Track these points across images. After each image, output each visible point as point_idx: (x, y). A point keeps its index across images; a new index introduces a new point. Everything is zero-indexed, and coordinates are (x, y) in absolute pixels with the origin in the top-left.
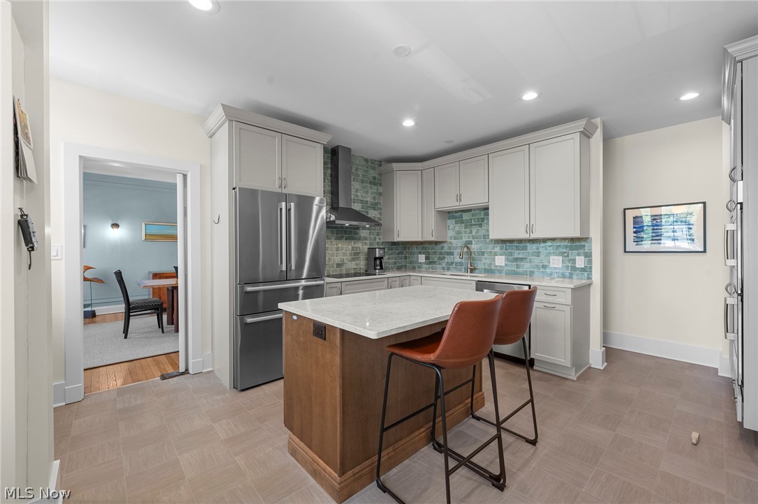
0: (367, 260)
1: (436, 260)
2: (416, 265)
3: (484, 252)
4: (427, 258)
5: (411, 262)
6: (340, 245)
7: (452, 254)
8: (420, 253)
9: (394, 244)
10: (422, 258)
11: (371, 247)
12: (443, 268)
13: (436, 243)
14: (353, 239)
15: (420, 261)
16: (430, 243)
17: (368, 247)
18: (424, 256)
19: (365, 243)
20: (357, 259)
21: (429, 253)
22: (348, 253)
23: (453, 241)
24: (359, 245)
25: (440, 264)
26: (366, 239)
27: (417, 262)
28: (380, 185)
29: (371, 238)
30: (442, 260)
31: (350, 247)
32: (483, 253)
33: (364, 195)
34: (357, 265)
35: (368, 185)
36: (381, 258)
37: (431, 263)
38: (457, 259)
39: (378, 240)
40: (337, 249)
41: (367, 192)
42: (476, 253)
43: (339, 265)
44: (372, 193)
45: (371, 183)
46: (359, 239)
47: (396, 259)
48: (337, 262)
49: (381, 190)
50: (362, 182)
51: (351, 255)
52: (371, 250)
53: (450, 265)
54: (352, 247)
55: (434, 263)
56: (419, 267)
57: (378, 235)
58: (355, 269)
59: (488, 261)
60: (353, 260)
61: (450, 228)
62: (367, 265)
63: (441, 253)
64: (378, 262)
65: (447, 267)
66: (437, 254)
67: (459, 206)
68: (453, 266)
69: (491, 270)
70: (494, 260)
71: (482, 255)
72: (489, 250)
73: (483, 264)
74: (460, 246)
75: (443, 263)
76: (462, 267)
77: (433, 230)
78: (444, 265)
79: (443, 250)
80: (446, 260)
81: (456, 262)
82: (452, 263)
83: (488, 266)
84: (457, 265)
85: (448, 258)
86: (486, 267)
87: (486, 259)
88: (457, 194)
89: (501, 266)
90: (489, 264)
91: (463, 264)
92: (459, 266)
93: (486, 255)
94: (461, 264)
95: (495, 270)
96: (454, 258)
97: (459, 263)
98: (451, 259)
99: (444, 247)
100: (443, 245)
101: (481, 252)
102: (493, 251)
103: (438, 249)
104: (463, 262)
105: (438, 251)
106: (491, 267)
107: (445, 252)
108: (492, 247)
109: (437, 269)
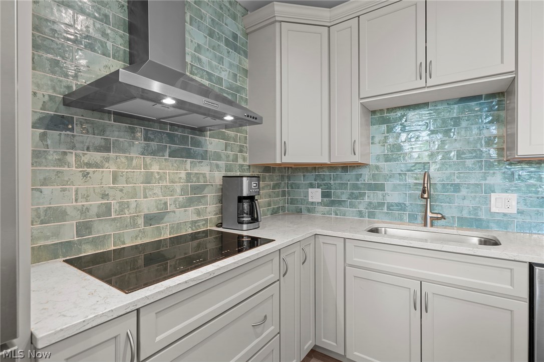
0: (221, 201)
1: (344, 198)
2: (303, 207)
3: (458, 185)
4: (325, 195)
5: (292, 202)
6: (155, 168)
7: (381, 187)
8: (312, 186)
9: (268, 169)
10: (315, 195)
11: (229, 174)
12: (361, 214)
13: (346, 167)
14: (189, 155)
15: (310, 200)
16: (332, 167)
17: (223, 173)
18: (320, 190)
19: (217, 166)
20: (199, 200)
21: (329, 186)
22: (178, 187)
23: (381, 164)
24: (204, 169)
25: (352, 205)
26: (218, 156)
27: (305, 200)
28: (246, 54)
29: (228, 156)
30: (356, 198)
31: (183, 174)
32: (457, 188)
33: (214, 63)
34: (199, 213)
35: (222, 45)
36: (251, 199)
37: (333, 203)
38: (394, 197)
39: (240, 162)
40: (148, 179)
41: (221, 60)
42: (439, 187)
43: (150, 219)
44: (231, 65)
45: (227, 43)
46: (204, 156)
47: (270, 196)
48: (146, 212)
49: (246, 64)
50: (211, 34)
51: (184, 191)
52: (231, 181)
53: (375, 208)
54: (188, 175)
55: (340, 203)
56: (309, 210)
57: (241, 151)
58: (194, 223)
59: (469, 203)
60: (190, 202)
61: (377, 140)
62: (222, 211)
63: (355, 187)
64: (246, 205)
65: (369, 212)
66: (346, 188)
67: (424, 87)
68: (383, 210)
69: (479, 221)
70: (487, 201)
71: (454, 191)
72: (473, 181)
73: (456, 208)
74: (400, 174)
75: (359, 203)
76: (403, 213)
77: (355, 141)
78: (362, 208)
79: (360, 180)
80: (366, 199)
81: (389, 203)
82: (381, 205)
83: (470, 212)
84: (391, 208)
85: (372, 195)
86: (465, 214)
87: (464, 198)
88: (421, 63)
89: (505, 215)
90: (471, 209)
91: (407, 208)
92: (395, 211)
93: (464, 192)
94: (401, 207)
95: (488, 221)
96: (384, 196)
97: (397, 206)
98: (378, 196)
99: (362, 174)
100: (360, 171)
101: (452, 185)
102: (483, 182)
103: (348, 179)
104: (405, 204)
105: (349, 181)
106: (476, 214)
107: (365, 184)
108: (481, 175)
109: (347, 214)
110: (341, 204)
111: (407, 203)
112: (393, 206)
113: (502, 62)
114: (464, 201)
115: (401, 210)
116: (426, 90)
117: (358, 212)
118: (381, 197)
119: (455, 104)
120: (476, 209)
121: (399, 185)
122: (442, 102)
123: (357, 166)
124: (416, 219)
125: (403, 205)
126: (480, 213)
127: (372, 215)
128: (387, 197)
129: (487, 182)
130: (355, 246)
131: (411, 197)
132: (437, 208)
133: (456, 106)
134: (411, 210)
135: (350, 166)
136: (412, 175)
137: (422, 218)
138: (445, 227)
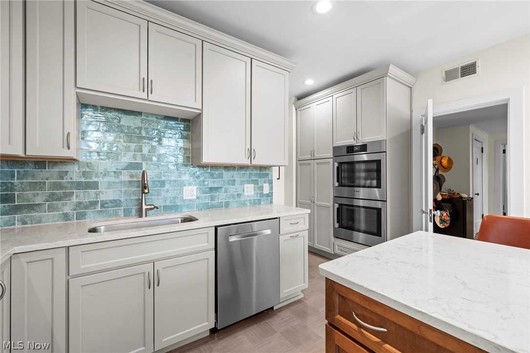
1: (38, 200)
3: (163, 181)
7: (93, 186)
12: (66, 217)
13: (41, 163)
23: (95, 161)
25: (51, 208)
30: (60, 199)
32: (163, 184)
37: (17, 209)
38: (108, 195)
53: (86, 207)
59: (170, 195)
63: (58, 186)
65: (77, 214)
66: (41, 189)
67: (146, 100)
68: (95, 208)
69: (177, 206)
70: (181, 192)
71: (161, 187)
72: (173, 179)
73: (162, 199)
74: (115, 172)
75: (63, 205)
76: (119, 209)
77: (69, 134)
78: (67, 210)
79: (65, 178)
80: (74, 199)
81: (103, 201)
82: (93, 204)
83: (171, 201)
84: (106, 205)
85: (82, 194)
86: (168, 203)
87: (167, 191)
88: (144, 79)
89: (190, 200)
90: (172, 199)
91: (122, 204)
92: (111, 208)
93: (167, 186)
94: (116, 203)
95: (181, 206)
96: (97, 195)
97: (112, 203)
98: (89, 195)
99: (68, 171)
100: (65, 168)
101: (159, 181)
102: (179, 179)
103: (47, 177)
104: (120, 201)
105: (47, 179)
106: (175, 202)
107: (72, 183)
108: (177, 174)
109: (44, 220)
110: (33, 209)
111: (122, 199)
112: (107, 203)
113: (195, 101)
114: (168, 193)
115: (116, 206)
116: (147, 102)
117: (62, 216)
118: (94, 195)
119: (162, 119)
120: (175, 198)
121: (114, 182)
122: (152, 115)
123: (61, 162)
124: (131, 212)
125: (118, 202)
126: (177, 201)
127: (81, 216)
128: (101, 195)
129: (181, 179)
130: (82, 252)
131: (126, 194)
132: (148, 201)
133: (162, 121)
134: (126, 205)
135: (49, 162)
136: (127, 173)
137: (136, 211)
138: (156, 215)
